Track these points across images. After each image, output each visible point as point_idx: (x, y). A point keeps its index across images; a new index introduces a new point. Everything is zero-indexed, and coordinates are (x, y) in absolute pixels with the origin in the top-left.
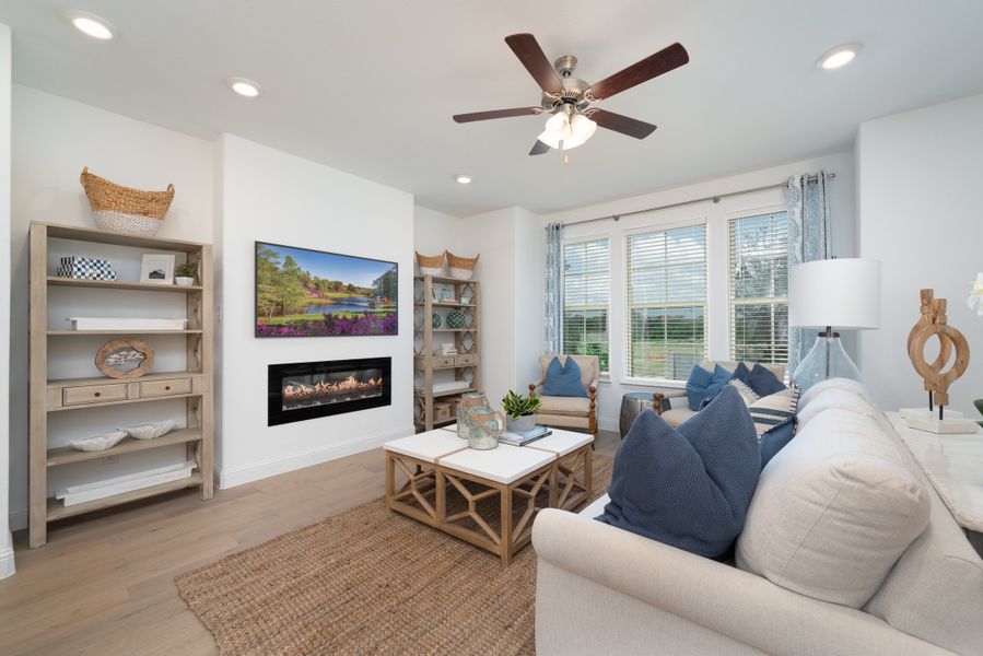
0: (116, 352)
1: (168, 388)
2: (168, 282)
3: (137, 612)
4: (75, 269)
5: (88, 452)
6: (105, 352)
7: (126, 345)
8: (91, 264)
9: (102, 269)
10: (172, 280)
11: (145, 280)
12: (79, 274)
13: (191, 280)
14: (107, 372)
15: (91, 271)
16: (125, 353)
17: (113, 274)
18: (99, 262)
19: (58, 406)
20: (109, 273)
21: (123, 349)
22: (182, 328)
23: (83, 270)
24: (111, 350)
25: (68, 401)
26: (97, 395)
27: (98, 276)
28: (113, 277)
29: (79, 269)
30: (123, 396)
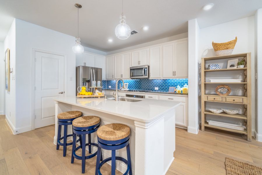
0: (220, 88)
1: (234, 100)
2: (235, 68)
3: (213, 159)
4: (210, 67)
5: (213, 113)
6: (217, 88)
7: (223, 87)
8: (214, 66)
9: (217, 66)
10: (236, 67)
11: (229, 68)
12: (211, 68)
13: (243, 66)
14: (218, 93)
15: (214, 67)
16: (222, 89)
17: (219, 67)
18: (216, 65)
19: (206, 100)
20: (218, 67)
21: (222, 88)
22: (240, 82)
23: (212, 67)
24: (219, 88)
25: (209, 99)
26: (214, 99)
27: (216, 68)
28: (219, 68)
29: (211, 67)
30: (221, 100)
